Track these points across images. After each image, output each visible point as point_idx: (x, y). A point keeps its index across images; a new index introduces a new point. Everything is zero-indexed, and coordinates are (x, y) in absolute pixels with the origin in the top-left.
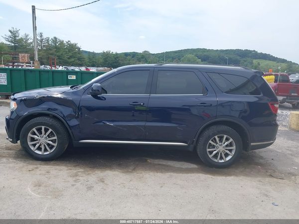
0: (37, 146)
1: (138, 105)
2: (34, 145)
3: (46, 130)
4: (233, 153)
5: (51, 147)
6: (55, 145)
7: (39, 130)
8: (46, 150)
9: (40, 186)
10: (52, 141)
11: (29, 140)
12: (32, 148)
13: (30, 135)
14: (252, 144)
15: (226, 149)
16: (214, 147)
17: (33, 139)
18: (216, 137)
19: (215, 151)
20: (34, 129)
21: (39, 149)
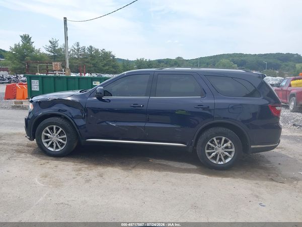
0: (50, 143)
1: (138, 107)
2: (47, 143)
3: (57, 129)
4: (233, 155)
5: (62, 145)
6: (65, 143)
7: (52, 129)
8: (57, 147)
9: (46, 177)
10: (62, 139)
11: (43, 137)
12: (46, 145)
13: (44, 133)
14: (252, 146)
15: (225, 151)
16: (213, 148)
17: (46, 137)
18: (215, 139)
19: (214, 152)
20: (47, 128)
21: (52, 146)
